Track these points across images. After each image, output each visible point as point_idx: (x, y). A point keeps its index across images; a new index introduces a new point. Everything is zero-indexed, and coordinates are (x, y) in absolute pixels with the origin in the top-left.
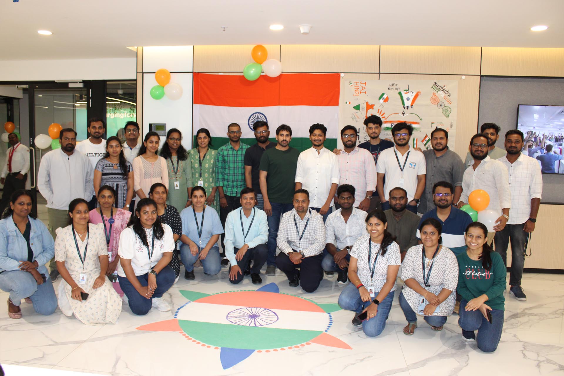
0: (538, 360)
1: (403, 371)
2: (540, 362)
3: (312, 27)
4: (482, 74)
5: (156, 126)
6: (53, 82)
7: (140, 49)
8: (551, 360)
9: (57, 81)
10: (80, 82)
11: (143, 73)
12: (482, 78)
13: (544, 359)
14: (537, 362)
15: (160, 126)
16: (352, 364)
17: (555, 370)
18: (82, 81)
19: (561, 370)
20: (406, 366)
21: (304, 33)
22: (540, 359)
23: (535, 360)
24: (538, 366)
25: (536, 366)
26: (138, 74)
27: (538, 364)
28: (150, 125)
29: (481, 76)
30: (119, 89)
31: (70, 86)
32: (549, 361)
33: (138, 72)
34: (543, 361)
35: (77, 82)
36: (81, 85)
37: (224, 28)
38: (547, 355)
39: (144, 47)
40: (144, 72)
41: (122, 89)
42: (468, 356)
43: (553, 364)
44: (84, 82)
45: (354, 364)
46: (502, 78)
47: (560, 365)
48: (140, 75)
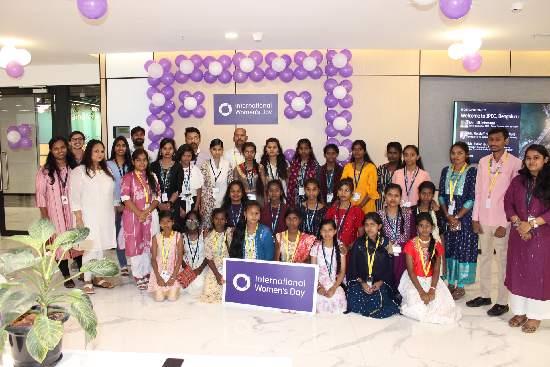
0: (471, 329)
1: (353, 344)
2: (472, 330)
3: (264, 35)
4: (421, 74)
5: (120, 129)
6: (17, 88)
7: (102, 56)
8: (482, 328)
9: (21, 87)
10: (44, 88)
11: (106, 79)
12: (421, 78)
13: (476, 327)
14: (470, 330)
15: (124, 129)
16: (308, 341)
17: (484, 335)
18: (46, 87)
19: (489, 335)
20: (357, 340)
21: (257, 41)
22: (473, 327)
23: (468, 329)
24: (471, 333)
25: (469, 333)
26: (101, 79)
27: (471, 331)
28: (115, 128)
29: (421, 76)
30: (81, 92)
31: (34, 91)
32: (480, 329)
33: (101, 78)
34: (475, 329)
35: (41, 88)
36: (45, 91)
37: (183, 37)
38: (479, 324)
39: (106, 54)
40: (106, 77)
41: (84, 92)
42: (411, 328)
43: (483, 330)
44: (48, 87)
45: (310, 340)
46: (440, 78)
47: (488, 331)
48: (103, 81)
